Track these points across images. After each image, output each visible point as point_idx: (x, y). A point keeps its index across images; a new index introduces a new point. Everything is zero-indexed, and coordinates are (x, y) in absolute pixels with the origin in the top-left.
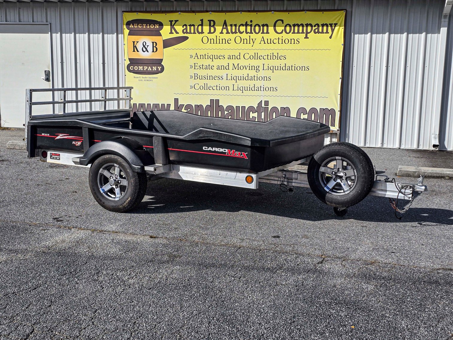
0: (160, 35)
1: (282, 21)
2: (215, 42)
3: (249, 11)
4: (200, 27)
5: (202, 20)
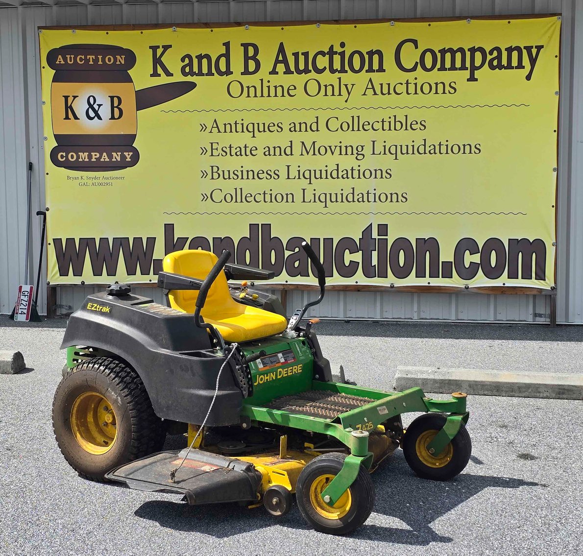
0: (129, 80)
1: (415, 42)
2: (259, 93)
3: (337, 22)
4: (223, 61)
5: (227, 45)
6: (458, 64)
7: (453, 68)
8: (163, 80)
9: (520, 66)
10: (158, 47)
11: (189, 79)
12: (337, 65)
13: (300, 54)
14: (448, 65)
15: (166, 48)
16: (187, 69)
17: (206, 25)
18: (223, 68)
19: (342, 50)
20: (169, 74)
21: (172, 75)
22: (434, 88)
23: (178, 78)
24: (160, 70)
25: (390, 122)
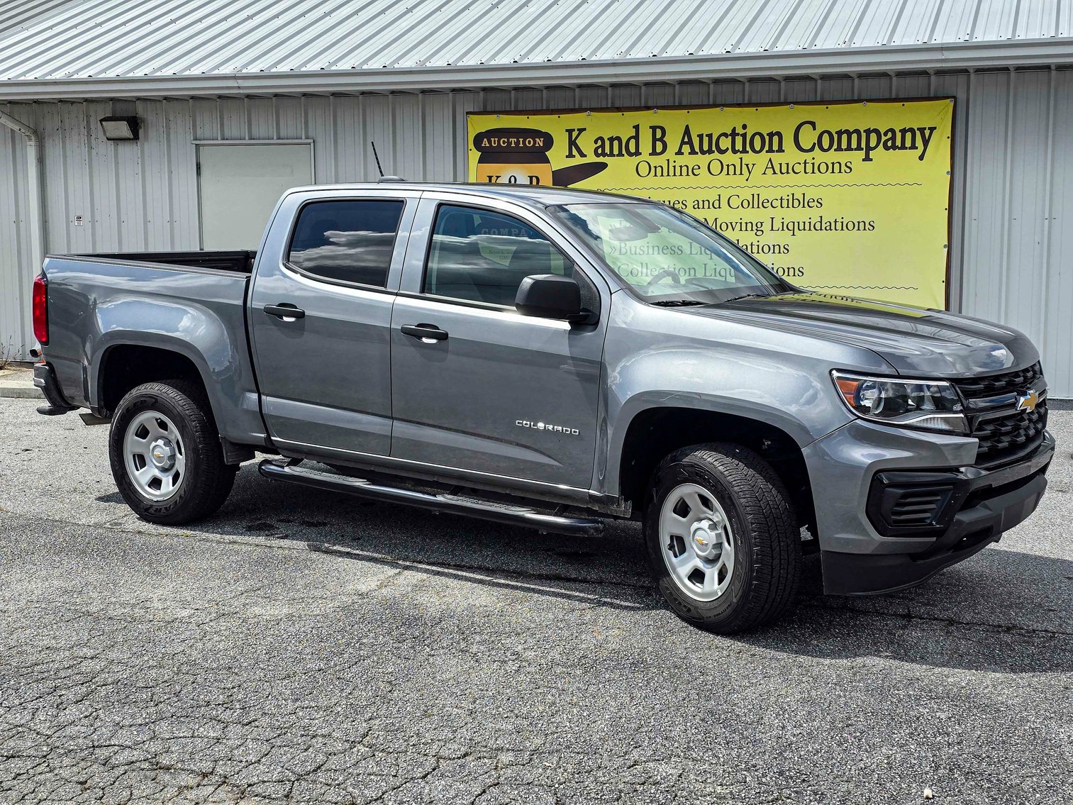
0: (546, 161)
1: (813, 124)
2: (665, 173)
3: (739, 105)
4: (632, 142)
5: (637, 128)
6: (854, 145)
7: (849, 148)
8: (578, 161)
9: (913, 147)
10: (574, 130)
11: (601, 159)
12: (739, 146)
13: (704, 135)
14: (844, 145)
15: (581, 131)
16: (600, 151)
17: (619, 109)
18: (632, 149)
19: (744, 131)
20: (583, 155)
21: (585, 156)
22: (831, 168)
23: (591, 158)
24: (575, 152)
25: (788, 200)
